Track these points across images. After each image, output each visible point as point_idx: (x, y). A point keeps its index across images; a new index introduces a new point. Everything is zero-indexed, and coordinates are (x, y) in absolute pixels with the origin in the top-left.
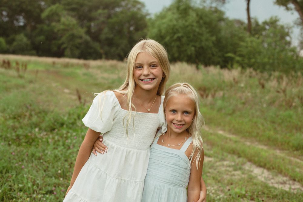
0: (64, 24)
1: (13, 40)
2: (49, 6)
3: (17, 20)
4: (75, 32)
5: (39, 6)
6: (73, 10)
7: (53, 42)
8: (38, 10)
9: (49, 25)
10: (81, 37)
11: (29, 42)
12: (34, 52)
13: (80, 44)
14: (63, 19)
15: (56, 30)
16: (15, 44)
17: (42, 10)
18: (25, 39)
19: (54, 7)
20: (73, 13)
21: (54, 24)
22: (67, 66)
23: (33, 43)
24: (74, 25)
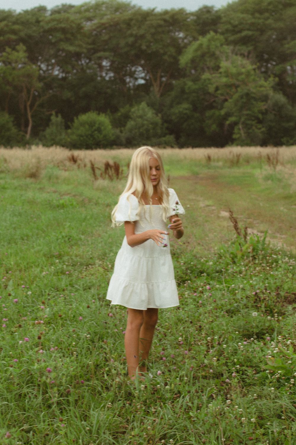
0: (227, 74)
1: (127, 117)
2: (195, 39)
3: (132, 75)
4: (252, 88)
5: (174, 42)
6: (245, 41)
7: (208, 113)
8: (172, 50)
9: (196, 80)
10: (265, 98)
11: (158, 119)
12: (171, 138)
13: (265, 113)
14: (224, 64)
15: (211, 89)
16: (130, 124)
17: (180, 50)
18: (150, 114)
19: (203, 40)
20: (245, 49)
21: (206, 76)
22: (235, 162)
23: (166, 120)
24: (248, 74)
